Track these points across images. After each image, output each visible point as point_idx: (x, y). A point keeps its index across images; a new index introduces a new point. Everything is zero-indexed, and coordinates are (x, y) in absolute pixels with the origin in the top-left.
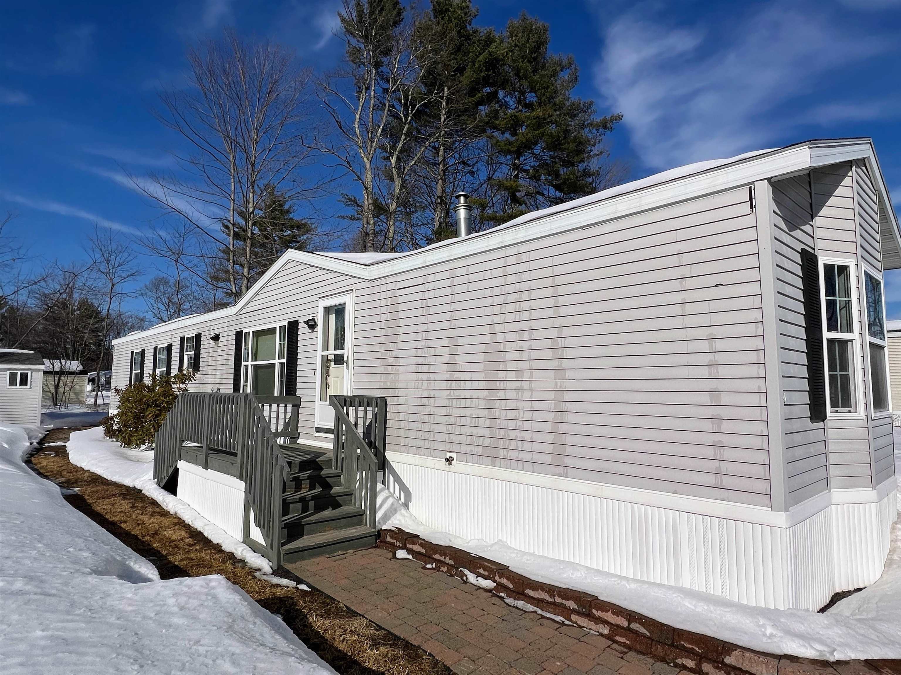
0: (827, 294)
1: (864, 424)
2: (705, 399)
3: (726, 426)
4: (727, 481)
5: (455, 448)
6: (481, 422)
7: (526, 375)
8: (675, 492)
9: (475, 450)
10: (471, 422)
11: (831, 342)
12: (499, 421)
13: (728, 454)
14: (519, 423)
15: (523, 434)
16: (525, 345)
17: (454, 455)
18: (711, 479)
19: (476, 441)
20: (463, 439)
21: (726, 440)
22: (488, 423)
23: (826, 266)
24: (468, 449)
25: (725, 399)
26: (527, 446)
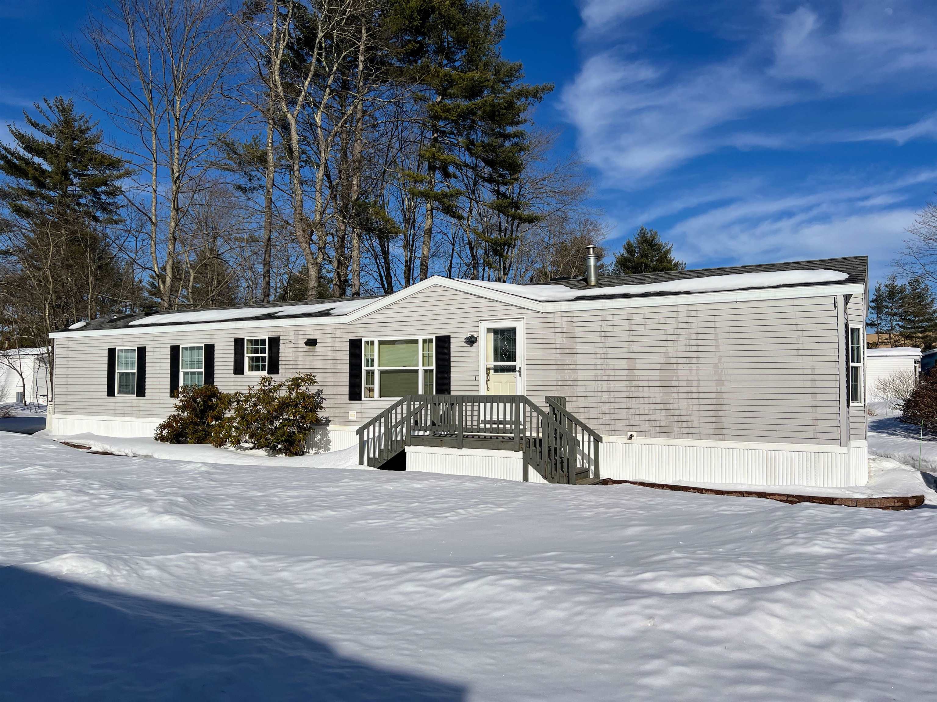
0: (852, 344)
1: (863, 408)
2: (809, 397)
3: (819, 410)
4: (819, 435)
5: (635, 429)
6: (658, 412)
7: (695, 384)
8: (792, 443)
9: (653, 429)
10: (649, 412)
11: (852, 367)
12: (673, 411)
13: (820, 423)
14: (690, 412)
15: (692, 418)
16: (694, 366)
17: (634, 434)
18: (811, 435)
19: (654, 423)
20: (642, 423)
21: (819, 416)
22: (664, 412)
23: (851, 328)
24: (647, 429)
25: (819, 397)
26: (696, 425)
